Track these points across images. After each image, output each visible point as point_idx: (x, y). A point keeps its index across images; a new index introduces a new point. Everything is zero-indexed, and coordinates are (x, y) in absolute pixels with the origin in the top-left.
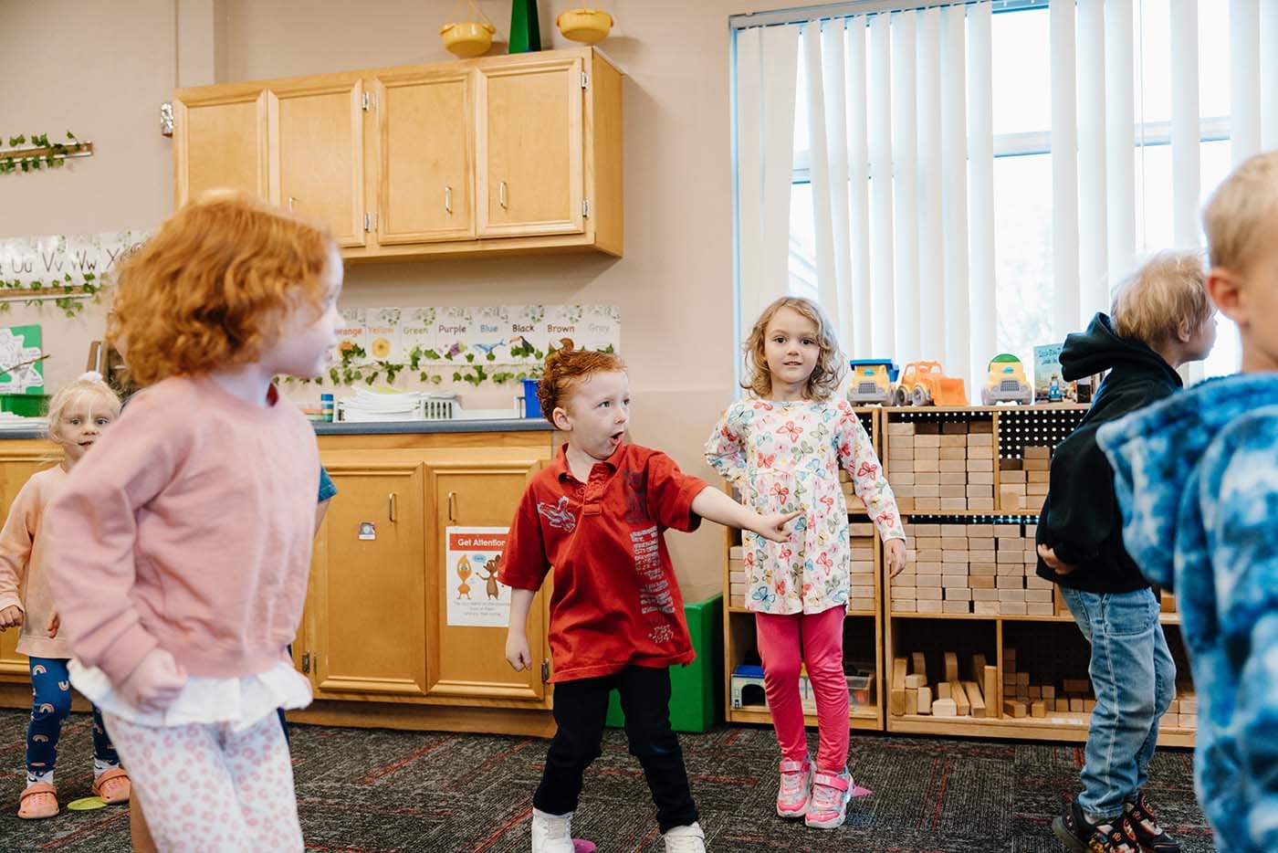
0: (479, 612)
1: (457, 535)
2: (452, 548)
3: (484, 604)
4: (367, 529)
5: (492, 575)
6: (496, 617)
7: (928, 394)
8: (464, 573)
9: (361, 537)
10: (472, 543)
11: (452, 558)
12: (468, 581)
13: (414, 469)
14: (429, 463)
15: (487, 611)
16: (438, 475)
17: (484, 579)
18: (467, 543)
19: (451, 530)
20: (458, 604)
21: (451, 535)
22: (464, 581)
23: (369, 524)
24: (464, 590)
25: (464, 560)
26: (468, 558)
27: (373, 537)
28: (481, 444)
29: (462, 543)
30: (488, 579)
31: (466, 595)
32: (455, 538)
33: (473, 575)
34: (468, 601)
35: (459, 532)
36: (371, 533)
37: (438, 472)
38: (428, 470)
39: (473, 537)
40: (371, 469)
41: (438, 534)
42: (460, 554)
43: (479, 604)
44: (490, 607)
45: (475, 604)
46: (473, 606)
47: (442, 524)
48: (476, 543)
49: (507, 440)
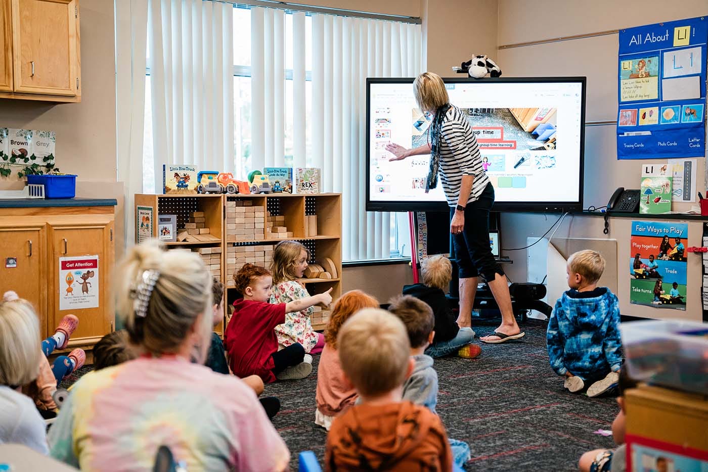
0: (78, 301)
1: (65, 262)
2: (63, 269)
3: (81, 297)
4: (11, 261)
5: (85, 281)
6: (88, 303)
7: (237, 189)
8: (70, 282)
9: (8, 266)
10: (74, 266)
11: (63, 274)
12: (72, 286)
13: (42, 227)
14: (51, 223)
15: (82, 301)
16: (55, 229)
17: (81, 284)
18: (71, 265)
19: (62, 259)
20: (66, 298)
21: (62, 262)
22: (70, 285)
23: (13, 258)
24: (69, 290)
25: (70, 274)
26: (72, 273)
27: (15, 266)
28: (77, 213)
29: (68, 265)
30: (83, 283)
31: (70, 293)
32: (64, 263)
33: (75, 282)
34: (72, 296)
35: (67, 260)
36: (14, 263)
37: (55, 228)
38: (49, 227)
39: (75, 262)
40: (15, 227)
41: (55, 261)
42: (67, 272)
43: (78, 297)
44: (84, 298)
45: (75, 297)
46: (75, 299)
47: (56, 256)
48: (76, 265)
49: (92, 211)
